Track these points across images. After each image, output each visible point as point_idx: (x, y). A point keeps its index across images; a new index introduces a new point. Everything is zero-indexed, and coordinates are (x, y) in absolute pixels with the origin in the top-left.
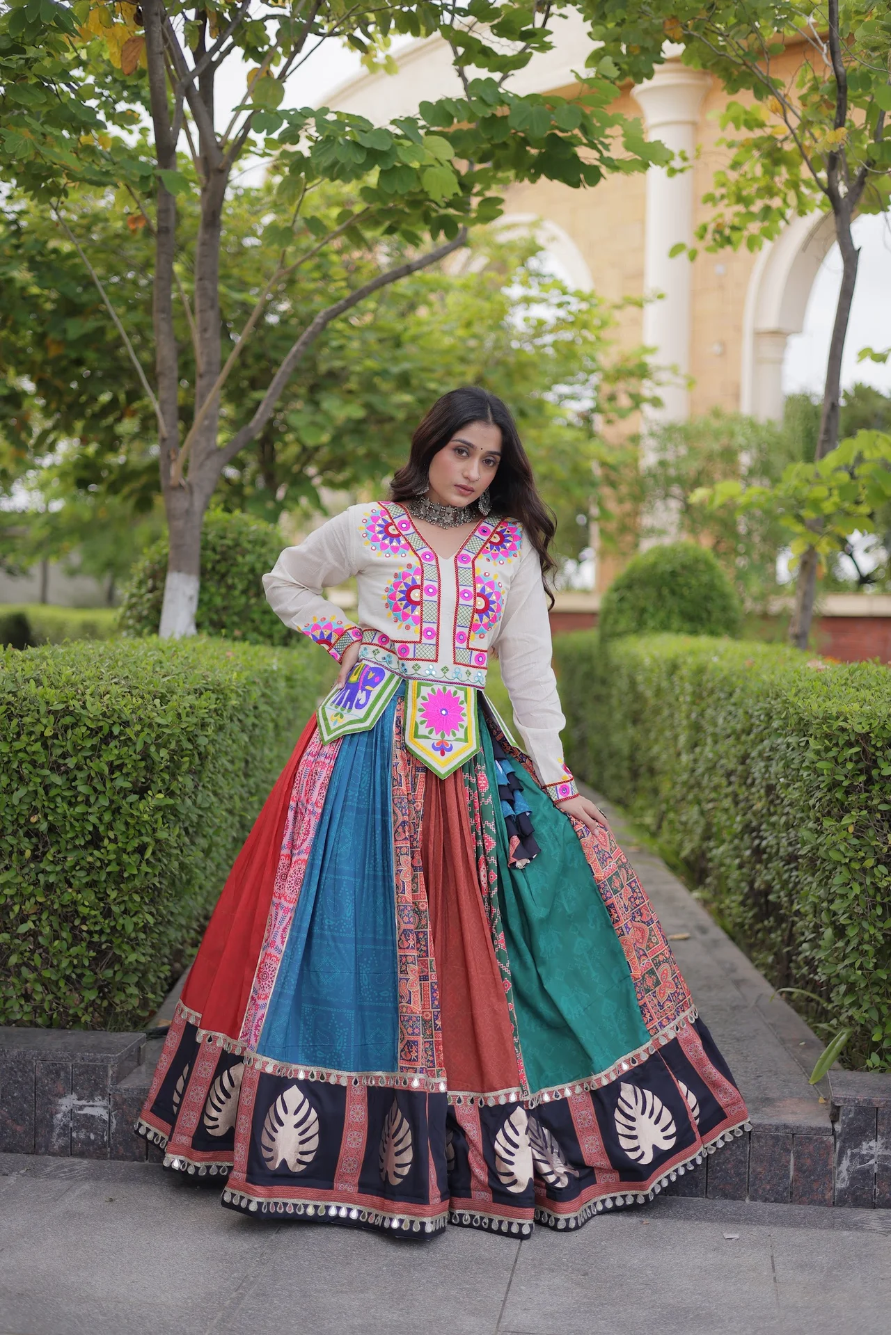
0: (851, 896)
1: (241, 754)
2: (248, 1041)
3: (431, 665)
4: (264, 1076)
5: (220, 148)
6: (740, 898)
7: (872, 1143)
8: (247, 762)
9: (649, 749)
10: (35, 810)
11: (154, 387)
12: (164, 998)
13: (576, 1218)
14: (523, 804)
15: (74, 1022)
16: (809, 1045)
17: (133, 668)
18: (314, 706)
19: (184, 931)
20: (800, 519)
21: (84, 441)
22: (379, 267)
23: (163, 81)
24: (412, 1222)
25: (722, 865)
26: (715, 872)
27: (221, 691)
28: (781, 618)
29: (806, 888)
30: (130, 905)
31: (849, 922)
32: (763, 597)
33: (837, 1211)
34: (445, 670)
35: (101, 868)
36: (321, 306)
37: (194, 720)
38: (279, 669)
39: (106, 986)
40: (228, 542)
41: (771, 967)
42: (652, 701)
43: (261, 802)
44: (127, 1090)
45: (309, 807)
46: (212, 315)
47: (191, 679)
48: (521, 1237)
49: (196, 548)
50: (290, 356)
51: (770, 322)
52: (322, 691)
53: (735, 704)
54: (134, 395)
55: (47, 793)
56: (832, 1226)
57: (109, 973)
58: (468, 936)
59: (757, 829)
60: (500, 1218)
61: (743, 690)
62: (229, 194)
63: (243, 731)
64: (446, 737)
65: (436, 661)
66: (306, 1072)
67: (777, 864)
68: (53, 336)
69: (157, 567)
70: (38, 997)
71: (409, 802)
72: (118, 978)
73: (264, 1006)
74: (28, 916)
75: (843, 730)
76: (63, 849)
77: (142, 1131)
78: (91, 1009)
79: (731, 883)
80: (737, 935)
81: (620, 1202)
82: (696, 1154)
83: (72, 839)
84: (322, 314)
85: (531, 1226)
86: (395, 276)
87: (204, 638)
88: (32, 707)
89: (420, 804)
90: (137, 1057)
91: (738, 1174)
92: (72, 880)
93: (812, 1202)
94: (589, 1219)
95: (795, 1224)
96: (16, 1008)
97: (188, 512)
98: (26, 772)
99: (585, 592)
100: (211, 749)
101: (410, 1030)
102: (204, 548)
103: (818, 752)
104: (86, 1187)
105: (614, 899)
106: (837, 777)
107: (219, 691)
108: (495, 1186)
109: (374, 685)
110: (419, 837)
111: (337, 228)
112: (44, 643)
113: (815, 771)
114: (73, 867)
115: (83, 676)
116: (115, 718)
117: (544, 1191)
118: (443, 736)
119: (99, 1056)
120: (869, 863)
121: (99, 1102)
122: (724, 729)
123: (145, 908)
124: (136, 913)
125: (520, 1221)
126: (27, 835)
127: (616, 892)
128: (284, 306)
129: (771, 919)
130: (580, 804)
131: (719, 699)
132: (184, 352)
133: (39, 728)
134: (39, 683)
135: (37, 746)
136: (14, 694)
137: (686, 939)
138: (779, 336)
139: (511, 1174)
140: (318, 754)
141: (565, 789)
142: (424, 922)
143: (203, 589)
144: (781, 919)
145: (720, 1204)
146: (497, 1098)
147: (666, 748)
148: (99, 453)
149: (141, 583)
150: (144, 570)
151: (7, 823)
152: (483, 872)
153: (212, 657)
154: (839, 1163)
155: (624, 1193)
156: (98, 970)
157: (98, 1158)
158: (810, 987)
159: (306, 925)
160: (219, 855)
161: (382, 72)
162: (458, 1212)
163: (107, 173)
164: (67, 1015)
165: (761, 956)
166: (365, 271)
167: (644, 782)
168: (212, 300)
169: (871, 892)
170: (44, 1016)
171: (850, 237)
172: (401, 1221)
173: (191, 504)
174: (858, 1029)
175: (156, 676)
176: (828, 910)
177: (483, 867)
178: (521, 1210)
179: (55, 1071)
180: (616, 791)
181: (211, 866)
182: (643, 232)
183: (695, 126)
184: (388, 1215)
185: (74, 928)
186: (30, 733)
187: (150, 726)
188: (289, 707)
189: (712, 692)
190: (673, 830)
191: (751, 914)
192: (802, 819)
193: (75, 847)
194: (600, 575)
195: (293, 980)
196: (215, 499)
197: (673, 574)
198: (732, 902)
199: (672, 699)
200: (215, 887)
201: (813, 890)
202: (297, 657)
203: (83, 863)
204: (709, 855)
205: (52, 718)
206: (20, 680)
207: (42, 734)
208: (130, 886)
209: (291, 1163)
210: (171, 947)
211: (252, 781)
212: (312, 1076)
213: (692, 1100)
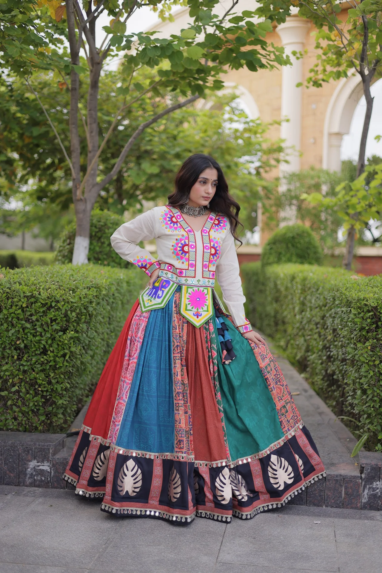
0: (369, 376)
1: (107, 315)
2: (111, 440)
3: (193, 279)
4: (118, 455)
5: (98, 54)
6: (321, 377)
7: (378, 483)
8: (110, 318)
9: (283, 313)
10: (19, 339)
11: (70, 157)
12: (74, 419)
13: (250, 514)
14: (228, 336)
15: (36, 429)
16: (351, 440)
17: (61, 278)
18: (139, 294)
19: (83, 391)
20: (347, 214)
21: (40, 180)
22: (167, 105)
23: (73, 24)
24: (181, 518)
25: (313, 363)
26: (311, 366)
27: (99, 288)
28: (340, 257)
29: (350, 373)
30: (60, 379)
31: (368, 387)
32: (332, 248)
33: (363, 512)
34: (199, 281)
35: (47, 363)
36: (142, 122)
37: (87, 300)
38: (124, 278)
39: (49, 414)
40: (102, 223)
41: (334, 407)
42: (284, 292)
43: (116, 335)
44: (58, 459)
45: (137, 339)
46: (95, 126)
47: (85, 282)
48: (226, 522)
49: (88, 226)
50: (128, 143)
51: (335, 129)
52: (142, 287)
53: (319, 294)
54: (62, 160)
55: (24, 331)
56: (360, 518)
57: (51, 408)
58: (205, 394)
59: (329, 348)
60: (218, 514)
61: (323, 288)
62: (102, 73)
63: (108, 305)
64: (199, 310)
65: (195, 277)
66: (136, 453)
67: (337, 363)
68: (27, 134)
69: (71, 234)
70: (20, 419)
71: (180, 337)
72: (54, 411)
73: (119, 425)
74: (16, 384)
75: (366, 305)
76: (31, 355)
77: (66, 479)
78: (42, 424)
79: (317, 371)
80: (320, 393)
81: (270, 507)
82: (302, 485)
83: (35, 351)
84: (142, 125)
85: (231, 518)
86: (173, 109)
87: (91, 265)
88: (17, 294)
89: (185, 338)
90: (62, 444)
91: (320, 496)
92: (34, 369)
93: (352, 508)
94: (256, 515)
95: (345, 517)
96: (11, 423)
97: (84, 211)
98: (15, 322)
99: (255, 245)
100: (94, 313)
101: (180, 435)
102: (91, 226)
103: (355, 315)
104: (40, 500)
105: (268, 376)
106: (363, 325)
107: (98, 287)
108: (216, 501)
109: (165, 288)
110: (184, 352)
111: (148, 88)
112: (23, 267)
113: (354, 322)
114: (35, 363)
115: (39, 281)
116: (53, 299)
117: (237, 503)
118: (198, 310)
119: (46, 444)
120: (377, 362)
121: (46, 463)
122: (315, 304)
123: (66, 381)
124: (62, 383)
125: (226, 516)
126: (15, 349)
127: (269, 372)
128: (126, 122)
129: (335, 386)
130: (253, 335)
131: (313, 292)
132: (83, 142)
133: (20, 303)
134: (20, 284)
135: (20, 311)
136: (10, 289)
137: (298, 395)
138: (339, 135)
139: (222, 496)
140: (140, 316)
141: (246, 328)
142: (186, 389)
143: (91, 244)
144: (339, 386)
145: (312, 508)
146: (217, 464)
147: (290, 313)
148: (47, 185)
149: (64, 241)
150: (66, 235)
151: (7, 344)
152: (211, 367)
153: (95, 273)
154: (364, 491)
155: (272, 503)
156: (45, 407)
157: (46, 488)
158: (351, 416)
159: (136, 390)
160: (98, 358)
161: (168, 21)
162: (200, 511)
163: (50, 64)
164: (33, 426)
165: (330, 402)
166: (161, 107)
167: (281, 327)
168: (95, 119)
169: (378, 375)
170: (23, 427)
171: (370, 92)
172: (177, 517)
173: (86, 207)
174: (372, 434)
175: (71, 281)
176: (359, 382)
177: (211, 364)
178: (226, 511)
179: (27, 450)
180: (268, 331)
181: (94, 363)
182: (281, 90)
183: (303, 44)
184: (171, 515)
185: (35, 389)
186: (17, 306)
187: (68, 302)
188: (128, 295)
189: (310, 288)
190: (293, 348)
191: (326, 384)
192: (348, 344)
193: (36, 354)
194: (262, 238)
195: (131, 414)
196: (97, 205)
197: (293, 238)
198: (318, 379)
199: (292, 291)
200: (96, 371)
201: (353, 373)
202: (131, 273)
203: (39, 361)
204: (308, 359)
205: (26, 299)
206: (12, 283)
207: (22, 306)
208: (59, 371)
209: (130, 492)
210: (77, 397)
211: (112, 327)
212: (139, 455)
213: (300, 463)
